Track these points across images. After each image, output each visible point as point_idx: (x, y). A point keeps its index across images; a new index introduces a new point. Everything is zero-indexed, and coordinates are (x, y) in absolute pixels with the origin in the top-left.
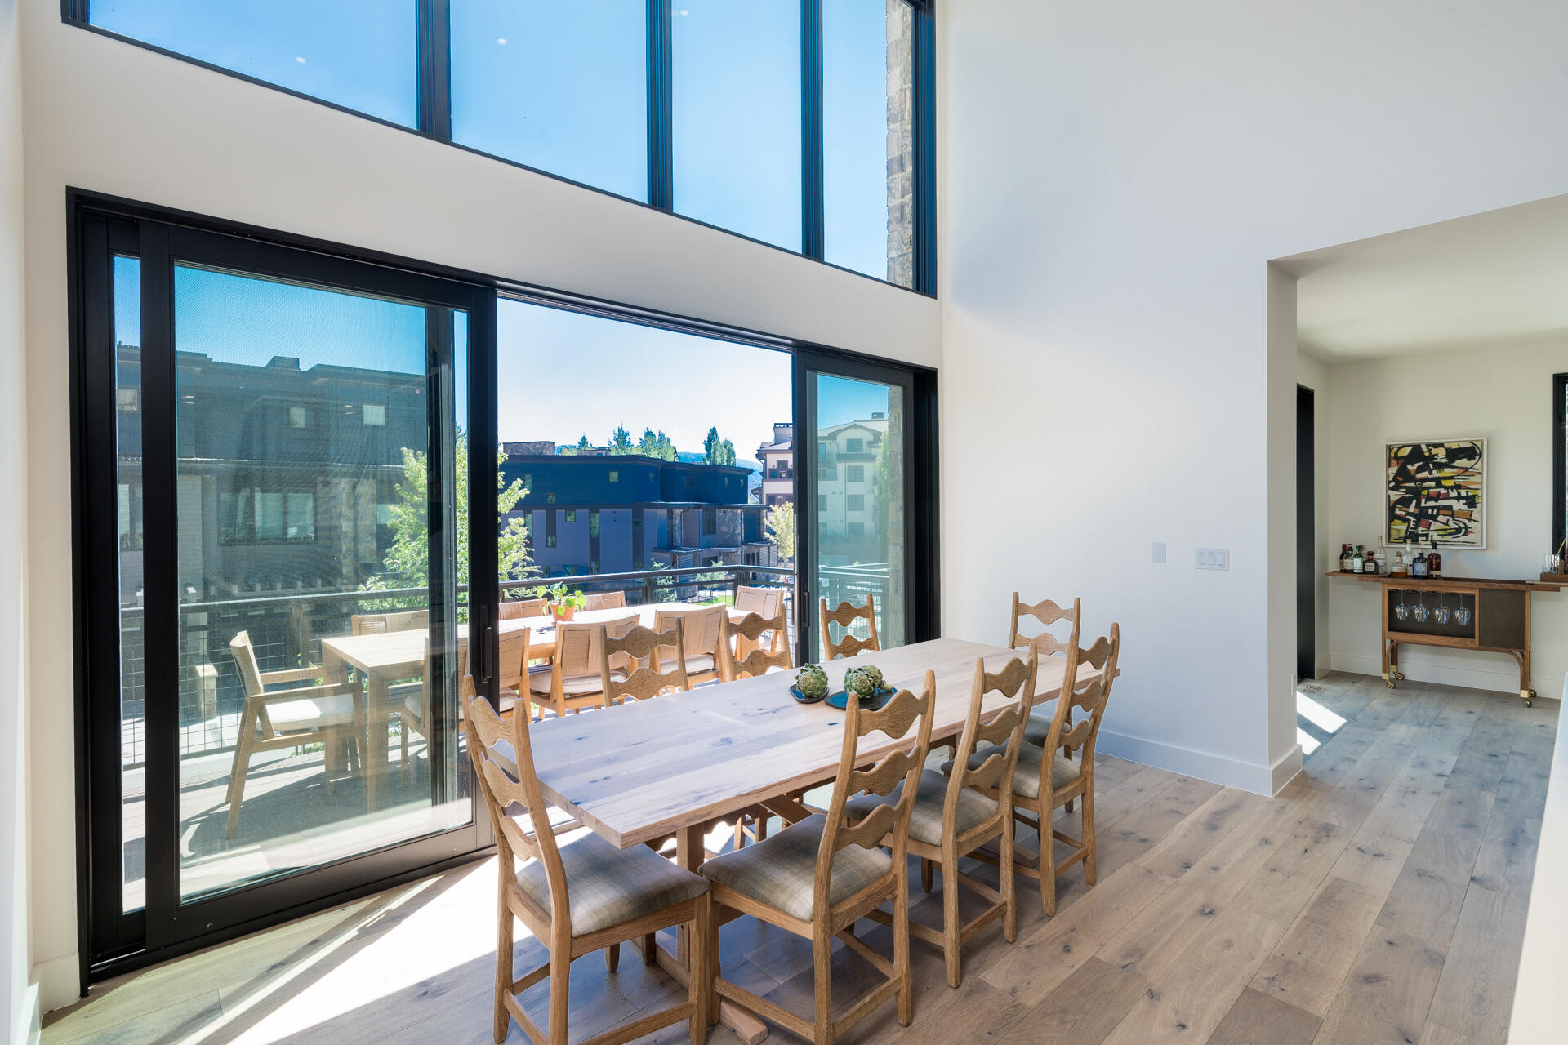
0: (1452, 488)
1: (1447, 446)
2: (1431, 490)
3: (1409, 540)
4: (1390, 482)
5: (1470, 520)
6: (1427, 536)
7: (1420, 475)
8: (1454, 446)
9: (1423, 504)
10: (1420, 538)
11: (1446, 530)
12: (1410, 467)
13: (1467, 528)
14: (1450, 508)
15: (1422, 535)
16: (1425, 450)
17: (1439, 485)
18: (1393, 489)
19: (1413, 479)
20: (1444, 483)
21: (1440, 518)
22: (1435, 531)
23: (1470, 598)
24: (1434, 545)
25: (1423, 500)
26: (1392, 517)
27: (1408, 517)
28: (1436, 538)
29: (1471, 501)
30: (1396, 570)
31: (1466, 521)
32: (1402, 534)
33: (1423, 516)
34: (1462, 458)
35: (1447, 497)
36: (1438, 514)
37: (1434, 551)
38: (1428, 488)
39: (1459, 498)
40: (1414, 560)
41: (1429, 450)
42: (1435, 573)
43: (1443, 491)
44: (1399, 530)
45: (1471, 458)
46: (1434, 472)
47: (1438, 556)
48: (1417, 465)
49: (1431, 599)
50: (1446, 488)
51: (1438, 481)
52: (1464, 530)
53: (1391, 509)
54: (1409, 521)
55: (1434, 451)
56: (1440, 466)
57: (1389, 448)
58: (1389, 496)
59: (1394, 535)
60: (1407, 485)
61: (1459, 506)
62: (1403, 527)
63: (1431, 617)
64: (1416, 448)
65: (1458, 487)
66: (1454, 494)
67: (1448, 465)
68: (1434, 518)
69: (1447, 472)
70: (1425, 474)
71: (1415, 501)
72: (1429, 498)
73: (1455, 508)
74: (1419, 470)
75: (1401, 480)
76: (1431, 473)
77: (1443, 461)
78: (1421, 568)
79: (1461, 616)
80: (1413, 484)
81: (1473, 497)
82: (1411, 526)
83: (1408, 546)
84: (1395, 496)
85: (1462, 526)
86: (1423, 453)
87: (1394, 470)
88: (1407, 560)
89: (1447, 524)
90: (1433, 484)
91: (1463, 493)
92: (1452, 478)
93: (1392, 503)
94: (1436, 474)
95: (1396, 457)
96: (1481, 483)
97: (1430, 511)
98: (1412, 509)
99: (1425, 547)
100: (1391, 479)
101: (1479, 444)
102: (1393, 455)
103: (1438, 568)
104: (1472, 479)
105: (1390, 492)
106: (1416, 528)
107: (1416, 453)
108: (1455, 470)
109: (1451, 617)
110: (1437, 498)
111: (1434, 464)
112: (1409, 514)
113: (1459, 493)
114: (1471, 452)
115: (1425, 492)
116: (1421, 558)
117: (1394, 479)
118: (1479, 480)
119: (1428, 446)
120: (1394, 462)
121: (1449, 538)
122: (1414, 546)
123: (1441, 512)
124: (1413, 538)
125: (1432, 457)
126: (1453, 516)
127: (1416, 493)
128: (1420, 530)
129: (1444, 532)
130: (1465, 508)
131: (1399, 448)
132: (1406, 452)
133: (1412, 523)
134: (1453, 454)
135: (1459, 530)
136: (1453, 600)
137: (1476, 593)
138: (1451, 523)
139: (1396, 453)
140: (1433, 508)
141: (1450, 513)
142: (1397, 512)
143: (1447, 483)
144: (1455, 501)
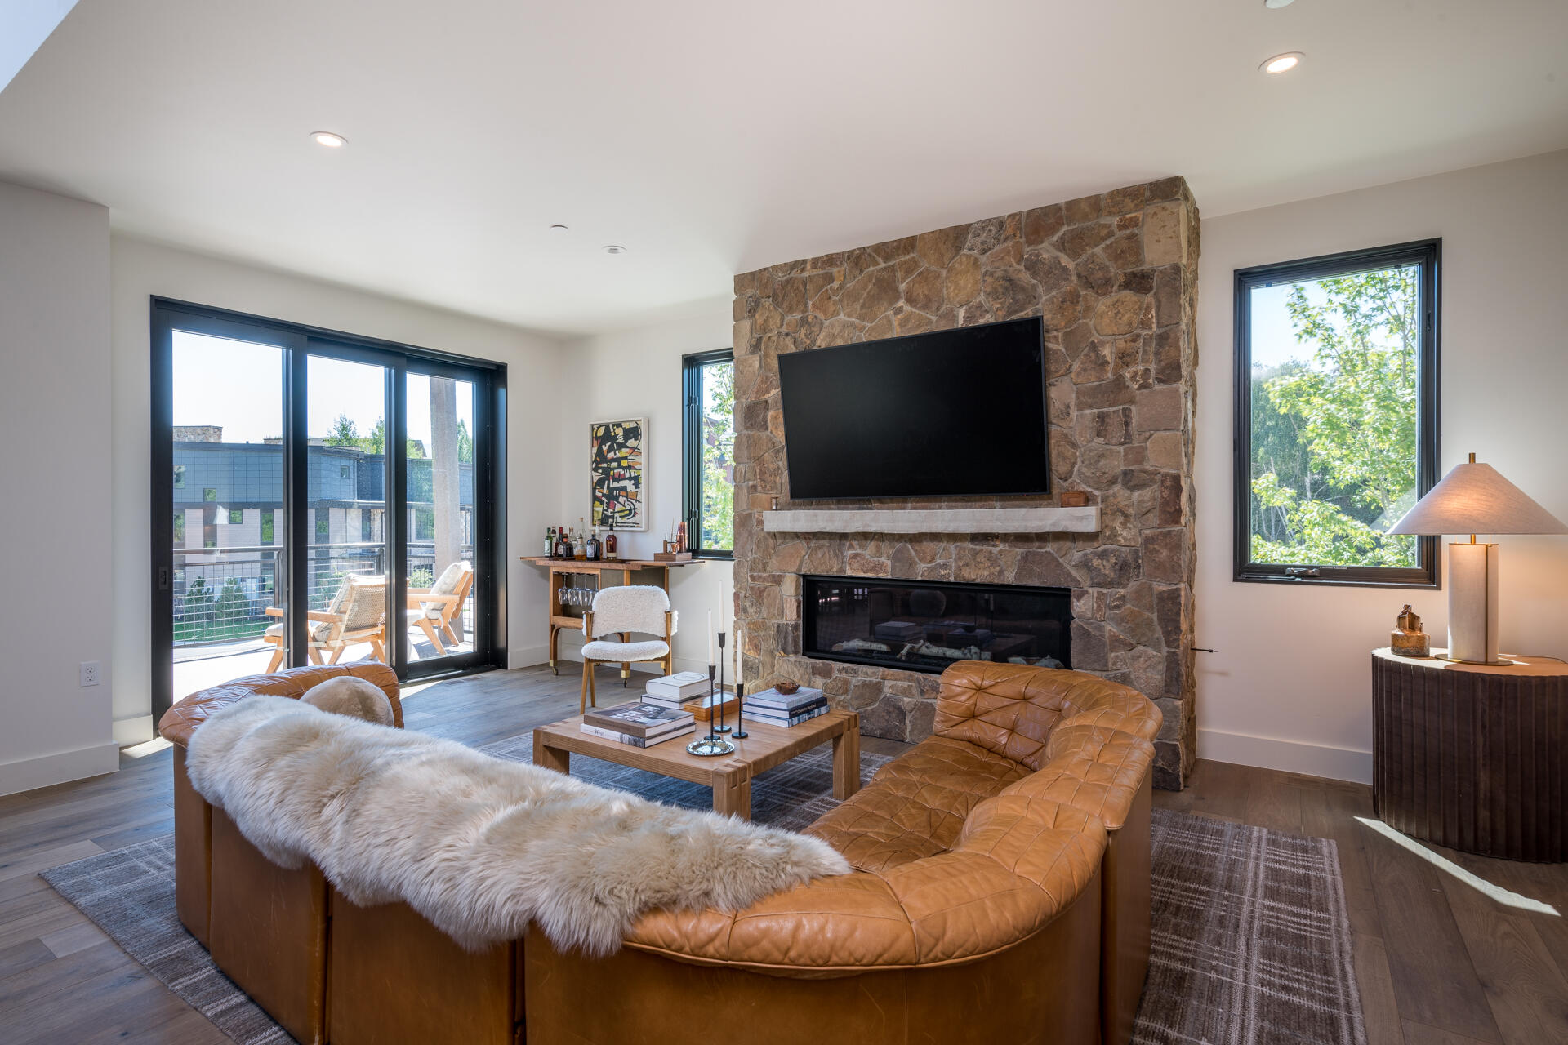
0: (626, 468)
1: (624, 425)
2: (616, 471)
4: (592, 463)
5: (636, 501)
7: (609, 456)
8: (627, 426)
9: (611, 486)
11: (623, 511)
12: (604, 447)
13: (635, 509)
14: (625, 488)
16: (612, 430)
17: (619, 465)
18: (594, 470)
19: (605, 459)
20: (622, 463)
21: (620, 499)
22: (619, 512)
25: (611, 481)
26: (595, 499)
27: (603, 498)
29: (636, 481)
31: (634, 502)
33: (611, 497)
34: (631, 438)
35: (624, 478)
36: (619, 495)
37: (611, 533)
38: (613, 469)
39: (630, 479)
41: (614, 430)
43: (622, 472)
44: (597, 512)
45: (635, 438)
46: (617, 452)
47: (613, 539)
48: (607, 445)
50: (624, 468)
51: (618, 460)
52: (633, 511)
53: (595, 490)
54: (603, 503)
55: (617, 431)
56: (619, 447)
57: (593, 428)
58: (593, 477)
60: (602, 465)
61: (630, 485)
62: (600, 509)
64: (607, 427)
65: (629, 467)
66: (627, 474)
67: (624, 445)
68: (617, 499)
69: (624, 452)
70: (612, 454)
71: (607, 482)
72: (614, 479)
73: (628, 489)
74: (609, 450)
75: (599, 460)
76: (615, 454)
77: (621, 441)
80: (605, 465)
81: (638, 477)
82: (605, 507)
84: (596, 477)
85: (632, 507)
86: (611, 432)
87: (595, 450)
89: (624, 505)
90: (616, 464)
91: (632, 474)
92: (626, 458)
93: (594, 485)
94: (618, 455)
95: (596, 437)
96: (641, 464)
97: (615, 492)
98: (605, 490)
100: (593, 460)
101: (640, 424)
102: (594, 435)
104: (638, 459)
105: (593, 473)
107: (607, 432)
108: (628, 450)
110: (618, 479)
111: (617, 444)
112: (603, 495)
113: (630, 474)
114: (633, 433)
115: (612, 473)
117: (595, 461)
118: (641, 461)
119: (613, 425)
120: (595, 442)
121: (624, 519)
123: (621, 493)
125: (615, 437)
126: (627, 497)
127: (607, 474)
128: (609, 512)
129: (622, 513)
130: (633, 488)
131: (598, 428)
132: (601, 432)
133: (605, 504)
134: (626, 434)
135: (630, 511)
138: (626, 504)
139: (596, 433)
140: (616, 488)
141: (625, 494)
142: (597, 493)
143: (624, 463)
144: (628, 481)
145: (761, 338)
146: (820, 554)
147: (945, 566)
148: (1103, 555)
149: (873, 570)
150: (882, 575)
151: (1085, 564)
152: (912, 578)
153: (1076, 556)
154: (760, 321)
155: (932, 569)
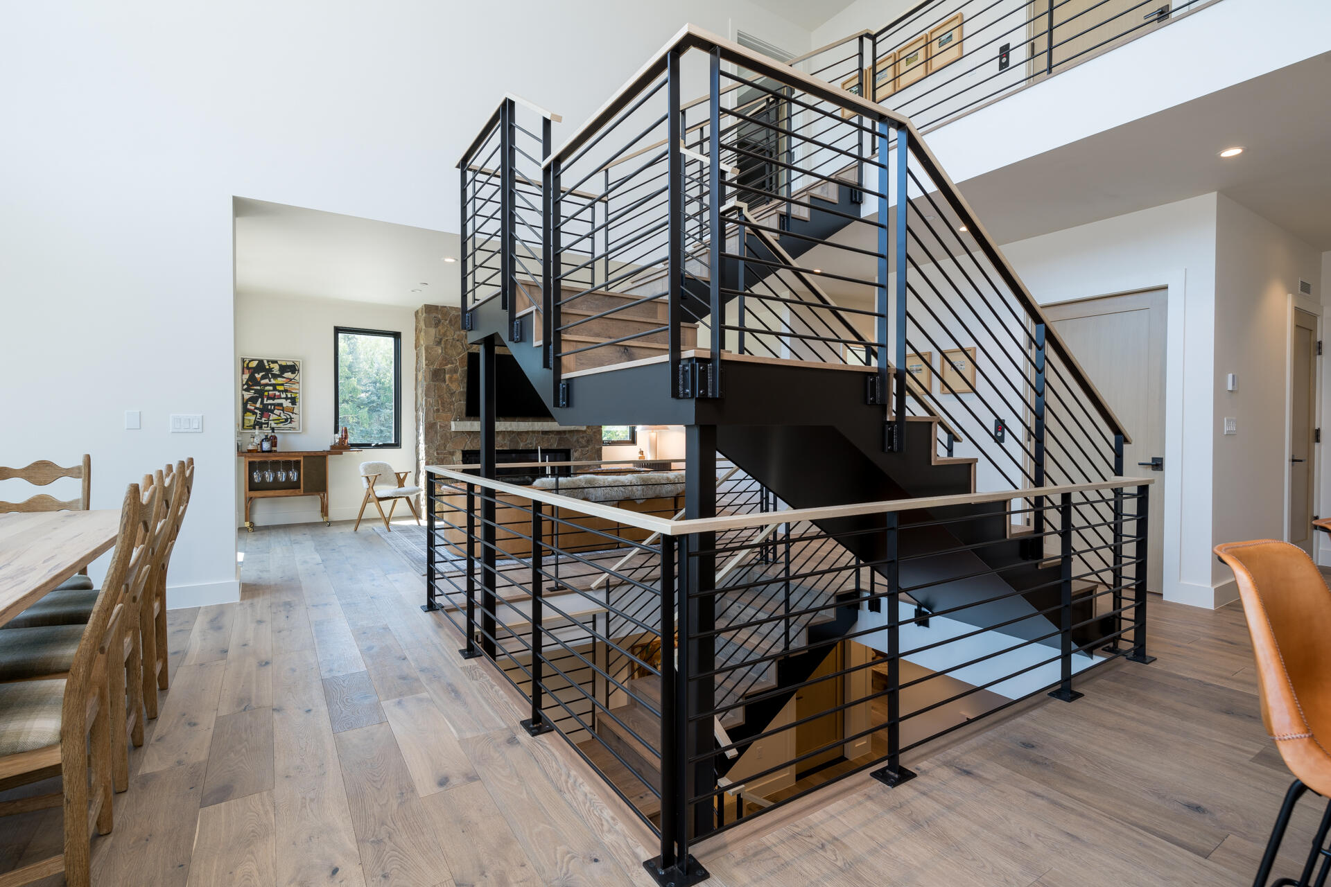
0: (282, 391)
1: (279, 363)
2: (270, 393)
3: (257, 427)
4: (243, 385)
5: (293, 413)
6: (268, 424)
7: (263, 382)
8: (284, 363)
9: (265, 402)
10: (264, 426)
11: (279, 420)
12: (256, 375)
13: (291, 418)
14: (281, 405)
15: (265, 424)
16: (266, 364)
17: (275, 389)
18: (246, 390)
19: (258, 384)
20: (278, 388)
21: (276, 412)
22: (273, 420)
23: (298, 463)
24: (273, 429)
25: (265, 399)
26: (245, 410)
27: (256, 411)
28: (274, 425)
29: (294, 401)
30: (251, 447)
31: (290, 414)
32: (252, 423)
33: (265, 410)
34: (288, 372)
35: (280, 398)
36: (274, 409)
37: (273, 434)
38: (268, 391)
39: (286, 398)
40: (263, 441)
41: (269, 365)
42: (274, 449)
43: (277, 393)
44: (250, 420)
45: (293, 372)
46: (272, 380)
47: (275, 438)
48: (261, 374)
49: (275, 466)
50: (279, 391)
51: (274, 386)
52: (289, 420)
53: (245, 404)
54: (256, 414)
55: (272, 365)
56: (275, 376)
57: (243, 361)
58: (243, 395)
59: (247, 423)
60: (255, 388)
61: (287, 404)
62: (253, 418)
63: (276, 478)
64: (261, 362)
65: (286, 391)
66: (283, 395)
67: (280, 376)
68: (272, 411)
69: (280, 380)
70: (266, 381)
71: (260, 399)
72: (269, 398)
73: (284, 406)
74: (263, 378)
75: (251, 384)
76: (270, 381)
77: (278, 373)
78: (266, 446)
79: (293, 476)
80: (259, 388)
81: (295, 398)
82: (258, 417)
83: (257, 431)
84: (247, 395)
85: (289, 417)
86: (265, 366)
87: (246, 376)
88: (257, 441)
89: (280, 416)
90: (271, 388)
91: (289, 396)
92: (282, 385)
93: (245, 400)
94: (273, 381)
95: (248, 368)
96: (299, 389)
97: (269, 407)
98: (258, 405)
99: (268, 431)
100: (244, 383)
101: (297, 363)
102: (245, 366)
103: (275, 446)
104: (294, 386)
105: (244, 392)
106: (261, 419)
107: (261, 366)
108: (284, 379)
109: (287, 476)
110: (273, 398)
111: (272, 374)
112: (256, 408)
113: (287, 395)
114: (293, 369)
115: (266, 393)
116: (266, 439)
117: (247, 383)
118: (297, 387)
119: (268, 361)
120: (246, 371)
121: (281, 425)
122: (261, 431)
123: (276, 407)
124: (258, 424)
125: (270, 370)
126: (283, 410)
127: (261, 394)
128: (263, 420)
129: (278, 421)
130: (290, 405)
131: (250, 361)
132: (254, 364)
133: (258, 415)
134: (284, 369)
135: (286, 420)
136: (288, 465)
137: (302, 459)
138: (282, 415)
139: (248, 364)
140: (271, 404)
141: (281, 408)
142: (249, 407)
143: (280, 388)
144: (284, 400)
145: (441, 339)
146: (475, 441)
147: (531, 443)
148: (583, 437)
149: (501, 446)
150: (505, 448)
151: (578, 441)
152: (517, 448)
153: (575, 438)
154: (442, 331)
155: (526, 445)
